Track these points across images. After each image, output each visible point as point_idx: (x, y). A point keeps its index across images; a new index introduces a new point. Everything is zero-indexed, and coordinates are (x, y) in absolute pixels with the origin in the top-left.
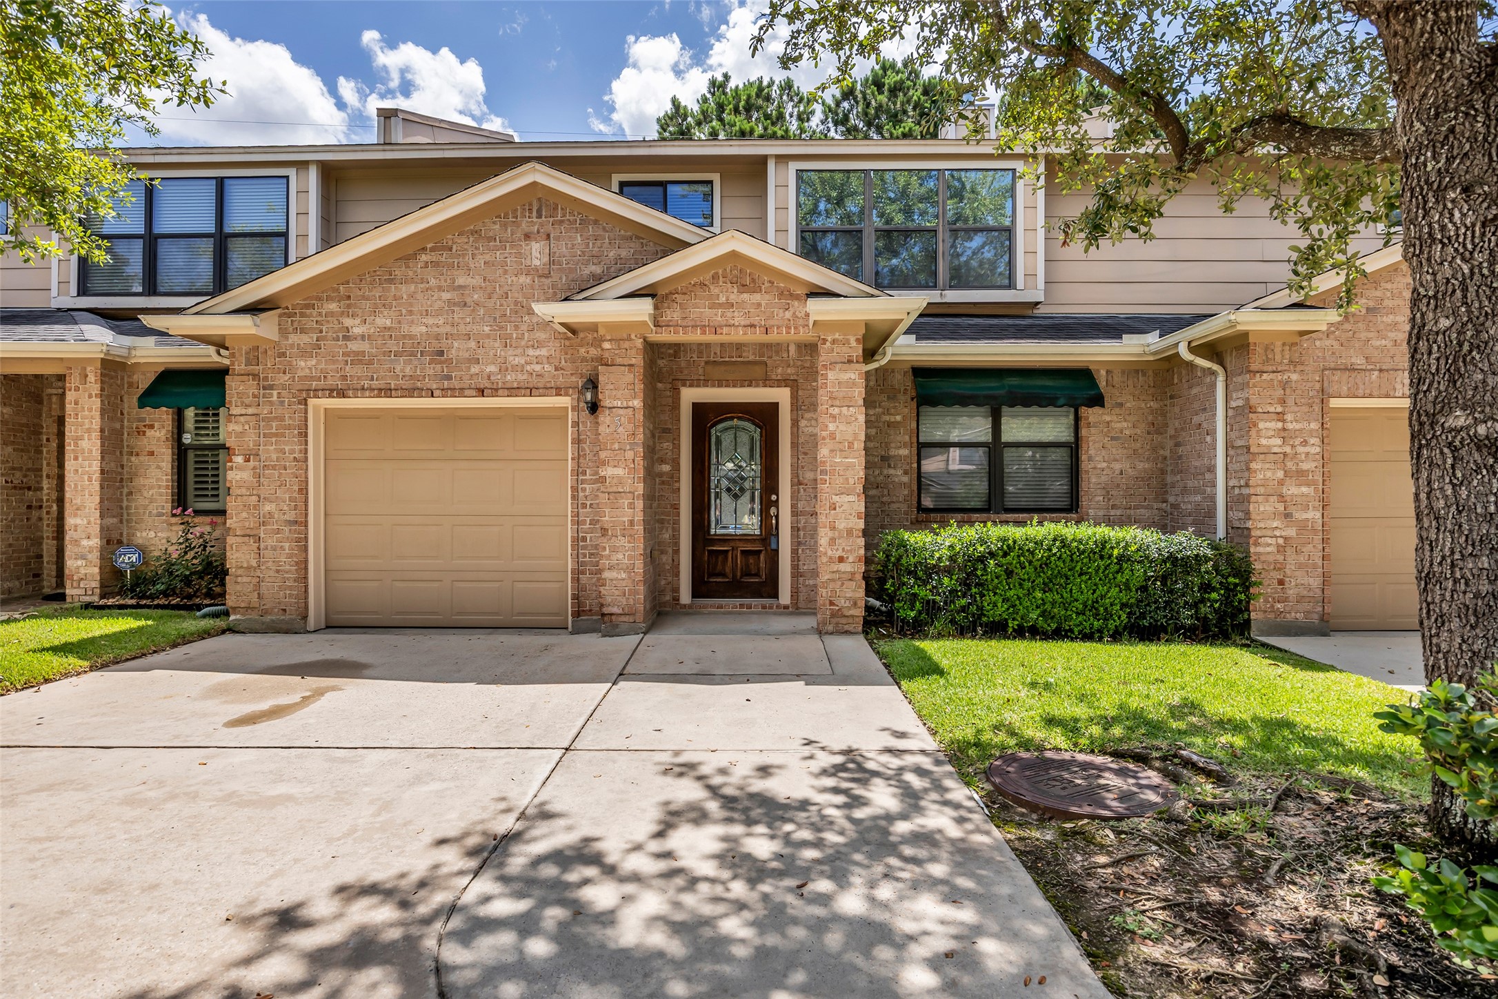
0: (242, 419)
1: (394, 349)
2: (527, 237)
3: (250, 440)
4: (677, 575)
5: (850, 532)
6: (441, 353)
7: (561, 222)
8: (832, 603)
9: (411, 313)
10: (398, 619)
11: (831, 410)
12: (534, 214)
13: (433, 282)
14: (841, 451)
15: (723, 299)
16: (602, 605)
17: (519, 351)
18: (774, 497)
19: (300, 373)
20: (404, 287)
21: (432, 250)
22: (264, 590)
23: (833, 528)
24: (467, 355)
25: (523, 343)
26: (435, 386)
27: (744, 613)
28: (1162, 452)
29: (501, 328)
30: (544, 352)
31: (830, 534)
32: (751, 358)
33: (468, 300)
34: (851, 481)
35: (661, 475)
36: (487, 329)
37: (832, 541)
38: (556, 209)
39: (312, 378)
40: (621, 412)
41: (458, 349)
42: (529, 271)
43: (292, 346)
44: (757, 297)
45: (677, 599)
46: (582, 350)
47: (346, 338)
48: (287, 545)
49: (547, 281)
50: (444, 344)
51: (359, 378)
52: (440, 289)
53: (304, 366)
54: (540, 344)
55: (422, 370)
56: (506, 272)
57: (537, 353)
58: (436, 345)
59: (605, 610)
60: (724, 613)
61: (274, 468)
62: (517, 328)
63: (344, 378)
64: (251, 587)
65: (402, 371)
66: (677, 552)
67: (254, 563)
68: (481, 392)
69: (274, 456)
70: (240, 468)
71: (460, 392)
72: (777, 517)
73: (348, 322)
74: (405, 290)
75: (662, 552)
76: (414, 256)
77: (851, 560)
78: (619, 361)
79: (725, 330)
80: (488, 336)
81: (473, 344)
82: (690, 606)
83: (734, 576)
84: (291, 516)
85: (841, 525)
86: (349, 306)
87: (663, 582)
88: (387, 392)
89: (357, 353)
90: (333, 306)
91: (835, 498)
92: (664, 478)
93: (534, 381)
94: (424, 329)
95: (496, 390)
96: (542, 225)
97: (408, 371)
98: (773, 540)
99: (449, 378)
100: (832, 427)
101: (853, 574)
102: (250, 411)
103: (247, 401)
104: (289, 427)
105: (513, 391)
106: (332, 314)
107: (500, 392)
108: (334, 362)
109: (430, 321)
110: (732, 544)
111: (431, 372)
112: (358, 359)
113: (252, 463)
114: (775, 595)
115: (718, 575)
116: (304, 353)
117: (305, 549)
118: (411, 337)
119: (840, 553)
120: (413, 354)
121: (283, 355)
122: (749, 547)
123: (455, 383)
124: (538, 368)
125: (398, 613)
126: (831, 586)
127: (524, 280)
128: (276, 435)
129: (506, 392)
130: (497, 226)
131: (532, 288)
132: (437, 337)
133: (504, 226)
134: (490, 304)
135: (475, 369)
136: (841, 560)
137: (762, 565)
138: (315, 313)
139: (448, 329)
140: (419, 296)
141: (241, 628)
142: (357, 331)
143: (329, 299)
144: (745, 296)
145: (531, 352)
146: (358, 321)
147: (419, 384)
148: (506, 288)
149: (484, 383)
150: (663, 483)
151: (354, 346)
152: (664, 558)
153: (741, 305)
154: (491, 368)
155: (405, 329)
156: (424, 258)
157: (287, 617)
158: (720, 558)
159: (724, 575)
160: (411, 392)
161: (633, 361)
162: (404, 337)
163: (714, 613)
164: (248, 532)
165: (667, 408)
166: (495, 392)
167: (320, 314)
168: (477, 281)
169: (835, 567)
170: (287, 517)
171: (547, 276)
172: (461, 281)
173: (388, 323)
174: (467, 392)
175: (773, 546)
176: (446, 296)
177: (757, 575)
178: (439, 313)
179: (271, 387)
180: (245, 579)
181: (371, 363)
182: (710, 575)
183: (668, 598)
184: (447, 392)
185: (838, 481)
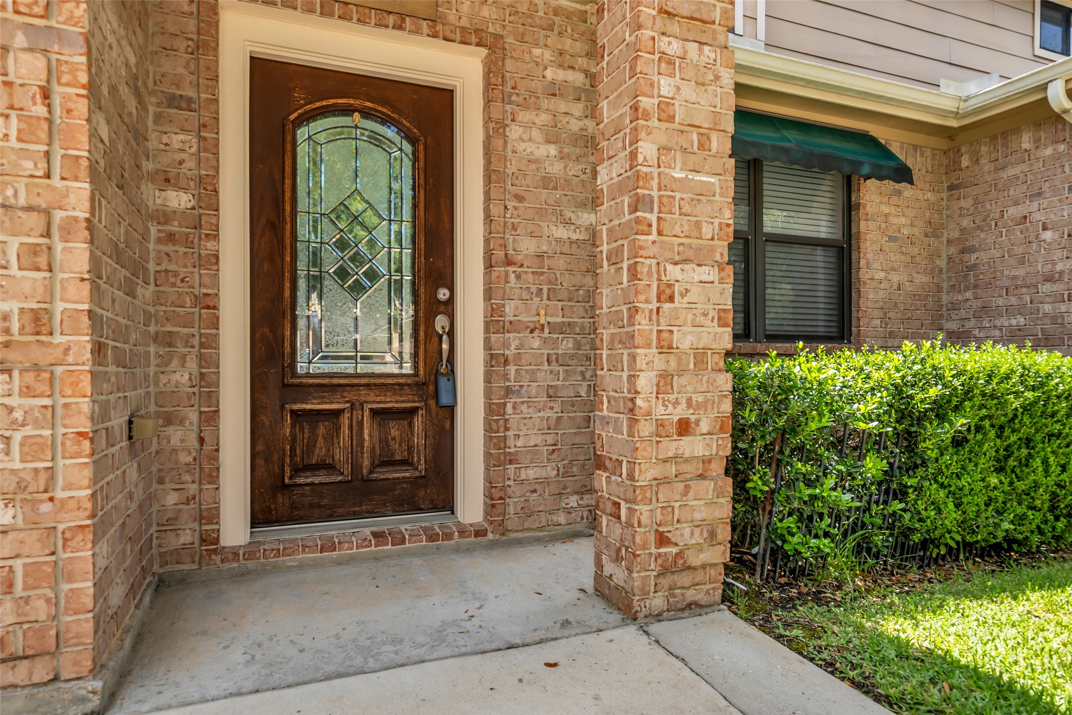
4: (213, 476)
5: (700, 356)
8: (662, 540)
11: (663, 43)
14: (684, 150)
18: (443, 294)
23: (666, 348)
27: (388, 556)
31: (659, 363)
34: (707, 231)
35: (164, 216)
37: (665, 381)
45: (210, 540)
60: (339, 563)
66: (211, 418)
72: (451, 334)
75: (169, 419)
77: (704, 427)
82: (250, 551)
83: (356, 468)
85: (685, 340)
87: (172, 499)
91: (673, 272)
92: (174, 227)
100: (666, 86)
101: (707, 461)
110: (350, 396)
114: (448, 505)
115: (314, 468)
119: (680, 412)
122: (390, 402)
126: (664, 494)
136: (684, 428)
137: (418, 440)
150: (171, 238)
152: (175, 435)
158: (322, 430)
159: (331, 468)
163: (315, 565)
165: (181, 45)
169: (672, 447)
175: (445, 400)
177: (408, 462)
182: (297, 470)
183: (186, 537)
185: (679, 225)
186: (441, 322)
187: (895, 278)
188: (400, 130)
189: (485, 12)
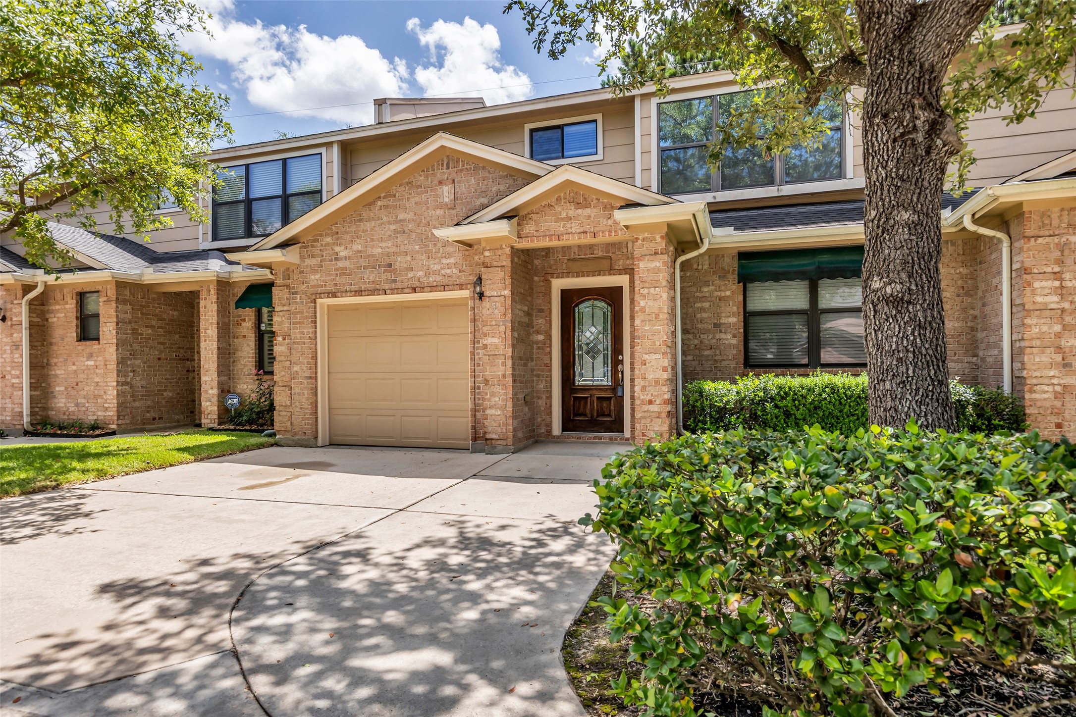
0: (281, 313)
1: (363, 264)
2: (440, 183)
3: (286, 326)
4: (550, 414)
5: (657, 382)
6: (390, 265)
7: (462, 170)
8: (644, 435)
9: (372, 240)
10: (369, 440)
11: (642, 291)
12: (445, 167)
13: (385, 219)
14: (650, 321)
15: (564, 215)
16: (485, 433)
17: (437, 261)
18: (620, 357)
19: (312, 283)
20: (368, 224)
21: (385, 197)
22: (294, 420)
23: (644, 379)
24: (405, 266)
25: (439, 255)
26: (387, 287)
27: (596, 443)
28: (972, 312)
29: (426, 246)
30: (452, 260)
31: (642, 383)
32: (600, 254)
33: (406, 229)
34: (658, 343)
35: (537, 342)
36: (417, 247)
37: (644, 388)
38: (458, 162)
39: (318, 286)
40: (497, 299)
41: (400, 262)
42: (441, 206)
43: (307, 266)
44: (588, 211)
45: (549, 432)
46: (476, 258)
47: (337, 259)
48: (306, 392)
49: (453, 212)
50: (392, 259)
51: (344, 284)
52: (389, 223)
53: (314, 278)
54: (449, 256)
55: (380, 277)
56: (428, 208)
57: (448, 261)
58: (387, 261)
59: (488, 436)
60: (582, 443)
61: (298, 343)
62: (435, 245)
63: (336, 285)
64: (287, 418)
65: (368, 278)
66: (550, 397)
67: (288, 404)
68: (414, 290)
69: (298, 336)
70: (281, 344)
71: (400, 291)
72: (622, 372)
73: (337, 249)
74: (368, 225)
75: (539, 398)
76: (374, 203)
77: (658, 402)
78: (495, 264)
79: (565, 237)
80: (418, 252)
81: (409, 258)
82: (558, 437)
83: (592, 416)
84: (308, 374)
85: (650, 376)
86: (338, 239)
87: (539, 420)
88: (359, 293)
89: (342, 269)
90: (329, 239)
91: (646, 357)
92: (540, 345)
93: (446, 281)
94: (380, 250)
95: (423, 288)
96: (450, 174)
97: (371, 279)
98: (620, 389)
99: (395, 281)
100: (642, 303)
101: (660, 413)
102: (286, 308)
103: (284, 302)
104: (306, 318)
105: (433, 288)
106: (327, 244)
107: (426, 289)
108: (330, 275)
109: (384, 244)
110: (590, 392)
111: (385, 278)
112: (343, 272)
113: (287, 341)
114: (622, 431)
115: (580, 415)
116: (314, 271)
117: (316, 394)
118: (373, 256)
119: (649, 397)
120: (374, 267)
121: (302, 272)
122: (603, 395)
123: (399, 285)
124: (448, 271)
125: (370, 437)
126: (643, 421)
127: (439, 212)
128: (299, 323)
129: (429, 289)
130: (422, 178)
131: (444, 217)
132: (388, 255)
133: (427, 177)
134: (419, 231)
135: (410, 275)
136: (650, 402)
137: (613, 408)
138: (319, 244)
139: (394, 249)
140: (377, 229)
141: (282, 443)
142: (342, 254)
143: (327, 235)
144: (580, 211)
145: (444, 261)
146: (342, 248)
147: (378, 287)
148: (428, 219)
149: (416, 284)
150: (539, 348)
151: (341, 264)
152: (540, 402)
153: (576, 218)
154: (421, 274)
155: (369, 251)
156: (379, 203)
157: (306, 437)
158: (582, 403)
159: (585, 415)
160: (373, 292)
161: (504, 263)
162: (369, 256)
163: (575, 442)
164: (285, 384)
165: (541, 295)
166: (422, 289)
167: (322, 245)
168: (411, 216)
169: (646, 408)
170: (306, 374)
171: (453, 209)
172: (401, 217)
173: (360, 247)
174: (406, 290)
175: (620, 394)
176: (393, 227)
177: (609, 415)
178: (389, 239)
179: (296, 293)
180: (284, 413)
181: (350, 274)
182: (575, 415)
183: (543, 431)
184: (395, 291)
185: (648, 343)
186: (620, 367)
188: (606, 302)
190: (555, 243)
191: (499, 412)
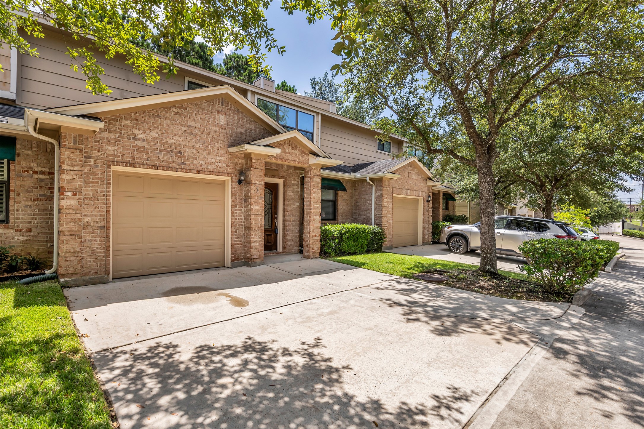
0: (72, 172)
1: (159, 148)
2: (218, 112)
3: (77, 184)
6: (181, 153)
7: (230, 109)
8: (313, 249)
9: (167, 133)
10: (150, 271)
12: (220, 103)
13: (178, 121)
14: (316, 203)
15: (287, 151)
16: (251, 256)
17: (213, 157)
18: (276, 216)
19: (108, 152)
20: (165, 121)
21: (178, 107)
22: (84, 262)
23: (313, 226)
24: (192, 155)
25: (215, 154)
26: (178, 167)
29: (207, 146)
30: (222, 158)
31: (313, 228)
32: (274, 168)
33: (193, 132)
34: (318, 212)
36: (201, 146)
37: (313, 230)
38: (228, 103)
39: (115, 156)
40: (259, 185)
41: (188, 152)
42: (218, 126)
43: (103, 138)
44: (296, 152)
46: (236, 160)
47: (134, 139)
48: (98, 239)
49: (225, 131)
50: (182, 149)
51: (141, 159)
52: (181, 125)
53: (110, 149)
54: (221, 155)
55: (172, 159)
56: (209, 124)
57: (220, 158)
58: (179, 149)
59: (253, 257)
61: (90, 199)
62: (213, 147)
63: (133, 158)
64: (76, 262)
65: (163, 158)
67: (78, 249)
68: (199, 172)
69: (91, 193)
70: (69, 199)
71: (190, 171)
72: (277, 222)
73: (136, 131)
74: (165, 122)
76: (170, 108)
77: (318, 236)
78: (257, 167)
79: (288, 161)
80: (201, 149)
81: (195, 151)
84: (102, 224)
85: (316, 225)
86: (136, 124)
88: (156, 167)
89: (140, 147)
90: (128, 122)
91: (314, 217)
93: (219, 170)
94: (173, 141)
95: (205, 171)
96: (223, 108)
97: (165, 158)
98: (276, 230)
99: (184, 164)
100: (314, 195)
101: (318, 240)
102: (76, 168)
103: (75, 163)
104: (101, 179)
105: (211, 173)
106: (127, 126)
107: (206, 173)
108: (128, 150)
109: (177, 138)
111: (176, 160)
112: (140, 149)
113: (77, 196)
114: (276, 249)
116: (111, 142)
117: (109, 241)
118: (167, 144)
119: (315, 234)
120: (168, 151)
121: (98, 142)
122: (269, 233)
123: (187, 167)
124: (220, 164)
125: (150, 268)
126: (313, 244)
127: (216, 129)
128: (93, 182)
129: (208, 173)
130: (206, 105)
131: (219, 132)
132: (179, 146)
133: (209, 105)
134: (202, 135)
135: (195, 162)
136: (315, 236)
137: (272, 239)
138: (117, 124)
139: (184, 143)
140: (172, 126)
141: (69, 285)
142: (140, 136)
143: (128, 119)
144: (293, 151)
145: (218, 158)
146: (141, 132)
147: (170, 165)
148: (209, 131)
149: (199, 168)
151: (138, 143)
153: (292, 153)
154: (202, 162)
155: (165, 140)
156: (174, 110)
157: (99, 276)
160: (167, 168)
161: (262, 168)
162: (164, 143)
164: (73, 233)
166: (204, 172)
167: (121, 125)
168: (197, 125)
169: (314, 238)
170: (99, 225)
171: (225, 129)
172: (191, 123)
173: (157, 135)
174: (192, 171)
176: (184, 129)
178: (181, 135)
179: (90, 157)
180: (72, 258)
181: (147, 152)
184: (184, 170)
185: (315, 211)
186: (275, 220)
187: (344, 208)
188: (270, 190)
189: (285, 174)
190: (283, 163)
191: (258, 244)
